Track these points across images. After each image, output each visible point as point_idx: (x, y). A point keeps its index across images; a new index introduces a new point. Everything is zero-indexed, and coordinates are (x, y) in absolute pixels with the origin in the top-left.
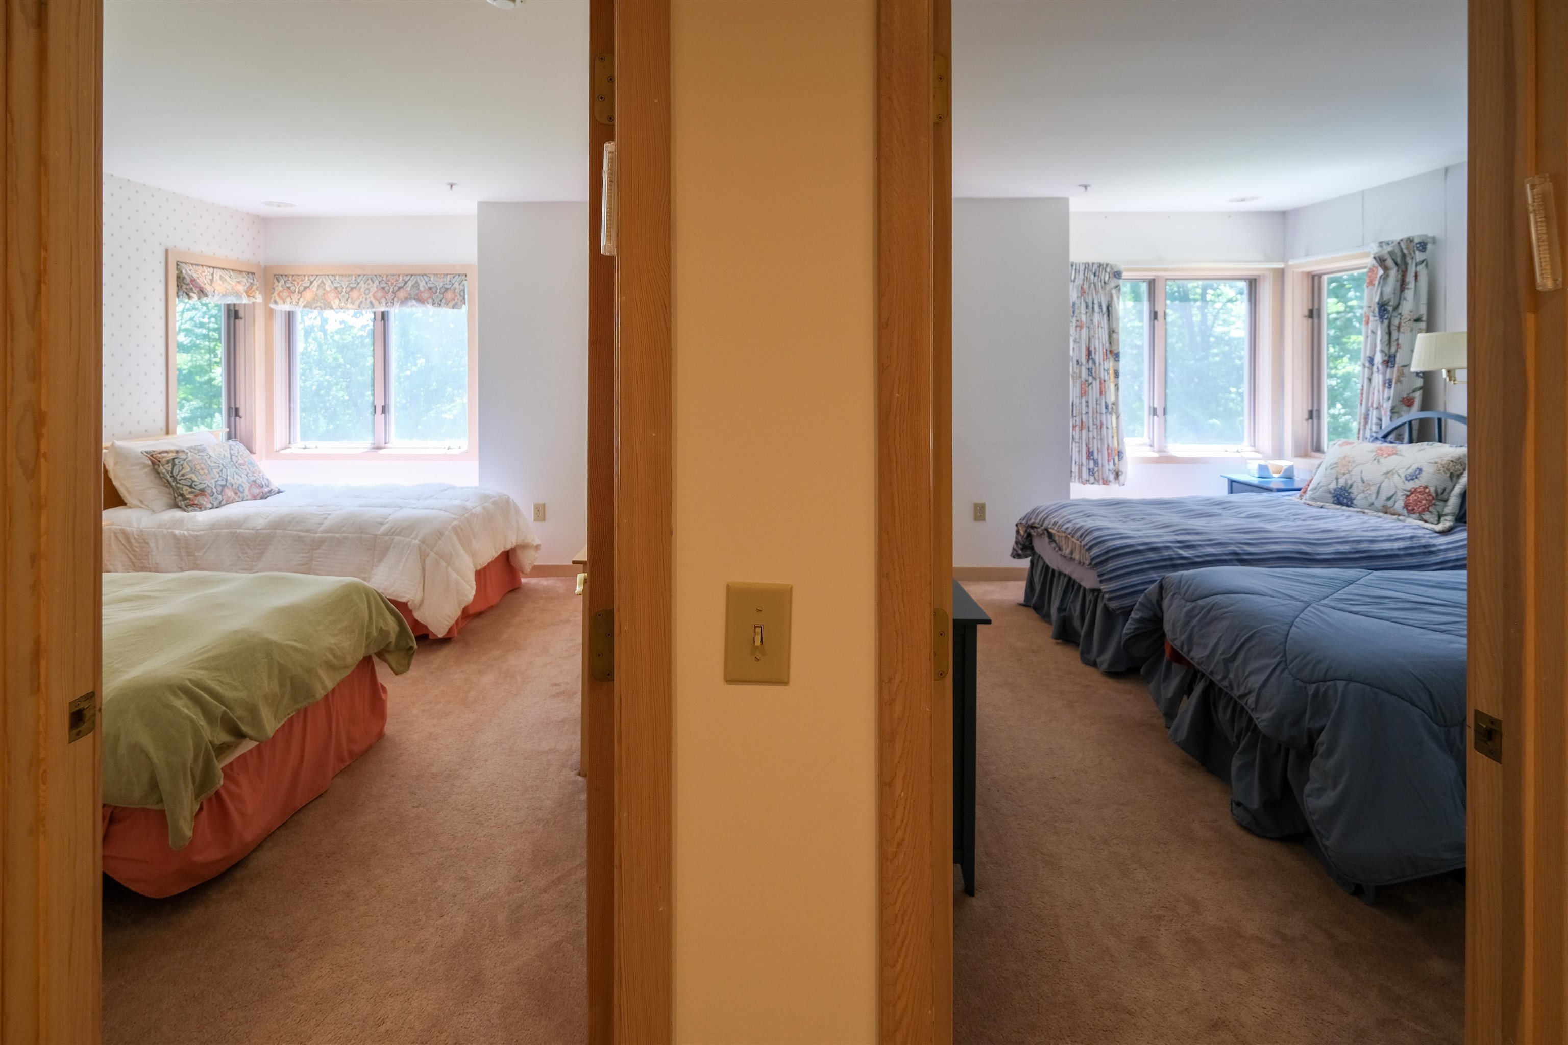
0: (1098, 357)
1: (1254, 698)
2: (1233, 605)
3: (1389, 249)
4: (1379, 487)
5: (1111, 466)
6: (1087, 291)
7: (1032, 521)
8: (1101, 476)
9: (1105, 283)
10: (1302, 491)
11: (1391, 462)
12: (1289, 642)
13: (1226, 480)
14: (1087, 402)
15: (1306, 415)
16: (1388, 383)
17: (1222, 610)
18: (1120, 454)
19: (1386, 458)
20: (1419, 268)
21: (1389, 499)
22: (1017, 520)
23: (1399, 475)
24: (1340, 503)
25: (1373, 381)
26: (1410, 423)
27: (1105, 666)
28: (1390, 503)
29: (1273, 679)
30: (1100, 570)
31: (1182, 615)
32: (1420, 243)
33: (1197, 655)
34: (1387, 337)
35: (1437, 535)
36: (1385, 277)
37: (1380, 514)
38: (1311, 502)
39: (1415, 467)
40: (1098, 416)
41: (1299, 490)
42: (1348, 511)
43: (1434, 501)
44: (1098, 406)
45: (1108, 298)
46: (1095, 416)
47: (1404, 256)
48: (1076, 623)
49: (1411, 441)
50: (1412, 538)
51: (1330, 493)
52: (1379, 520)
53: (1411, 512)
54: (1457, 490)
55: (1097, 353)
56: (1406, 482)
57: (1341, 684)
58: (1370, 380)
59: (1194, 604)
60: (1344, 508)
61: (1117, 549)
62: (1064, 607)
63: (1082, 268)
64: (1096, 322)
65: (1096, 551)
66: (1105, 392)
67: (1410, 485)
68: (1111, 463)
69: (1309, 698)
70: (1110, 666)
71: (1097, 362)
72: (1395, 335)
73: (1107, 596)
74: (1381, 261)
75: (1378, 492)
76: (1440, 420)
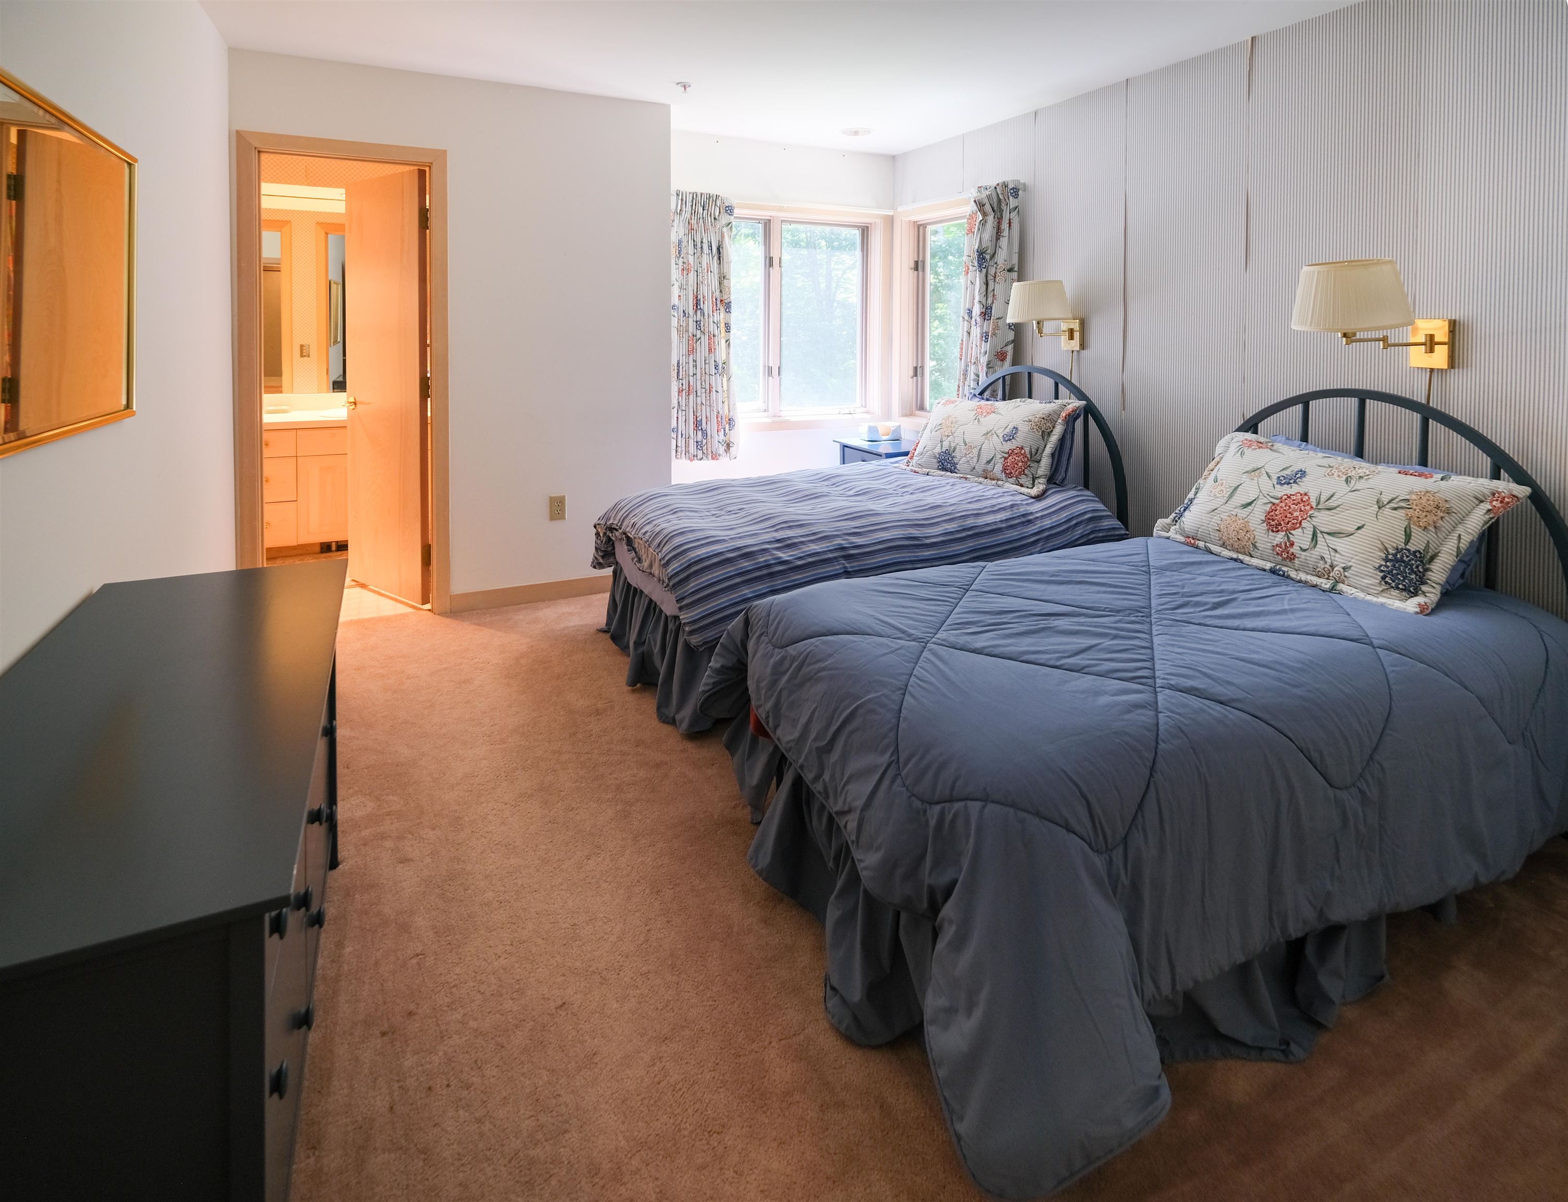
0: (707, 307)
1: (855, 824)
2: (830, 655)
3: (988, 193)
4: (980, 449)
5: (722, 437)
6: (695, 227)
7: (611, 522)
8: (710, 450)
9: (715, 219)
10: (909, 456)
11: (990, 421)
12: (903, 725)
13: (838, 446)
14: (695, 361)
15: (911, 373)
16: (985, 337)
17: (817, 666)
18: (730, 421)
19: (985, 416)
20: (1014, 214)
21: (989, 462)
22: (595, 521)
23: (998, 436)
24: (944, 469)
25: (971, 334)
26: (1004, 377)
27: (685, 725)
28: (990, 467)
29: (881, 793)
30: (680, 592)
31: (769, 670)
32: (1013, 189)
33: (786, 735)
34: (985, 287)
35: (1033, 500)
36: (983, 223)
37: (981, 479)
38: (917, 469)
39: (1011, 426)
40: (707, 376)
41: (906, 454)
42: (952, 477)
43: (1029, 463)
44: (707, 366)
45: (718, 237)
46: (703, 379)
47: (999, 201)
48: (657, 660)
49: (1004, 399)
50: (1012, 506)
51: (935, 457)
52: (981, 487)
53: (1009, 475)
54: (1048, 450)
55: (706, 302)
56: (1004, 443)
57: (975, 806)
58: (969, 333)
59: (783, 652)
60: (949, 473)
61: (701, 560)
62: (643, 640)
63: (689, 198)
64: (704, 266)
65: (674, 566)
66: (715, 349)
67: (1008, 446)
68: (721, 433)
69: (931, 830)
70: (691, 725)
71: (706, 314)
72: (991, 283)
73: (687, 629)
74: (980, 205)
75: (979, 455)
76: (1030, 374)
